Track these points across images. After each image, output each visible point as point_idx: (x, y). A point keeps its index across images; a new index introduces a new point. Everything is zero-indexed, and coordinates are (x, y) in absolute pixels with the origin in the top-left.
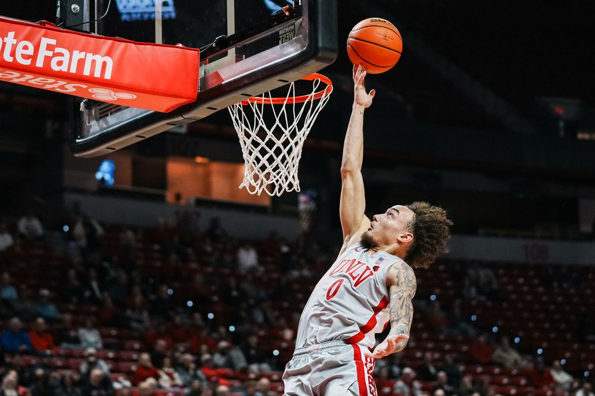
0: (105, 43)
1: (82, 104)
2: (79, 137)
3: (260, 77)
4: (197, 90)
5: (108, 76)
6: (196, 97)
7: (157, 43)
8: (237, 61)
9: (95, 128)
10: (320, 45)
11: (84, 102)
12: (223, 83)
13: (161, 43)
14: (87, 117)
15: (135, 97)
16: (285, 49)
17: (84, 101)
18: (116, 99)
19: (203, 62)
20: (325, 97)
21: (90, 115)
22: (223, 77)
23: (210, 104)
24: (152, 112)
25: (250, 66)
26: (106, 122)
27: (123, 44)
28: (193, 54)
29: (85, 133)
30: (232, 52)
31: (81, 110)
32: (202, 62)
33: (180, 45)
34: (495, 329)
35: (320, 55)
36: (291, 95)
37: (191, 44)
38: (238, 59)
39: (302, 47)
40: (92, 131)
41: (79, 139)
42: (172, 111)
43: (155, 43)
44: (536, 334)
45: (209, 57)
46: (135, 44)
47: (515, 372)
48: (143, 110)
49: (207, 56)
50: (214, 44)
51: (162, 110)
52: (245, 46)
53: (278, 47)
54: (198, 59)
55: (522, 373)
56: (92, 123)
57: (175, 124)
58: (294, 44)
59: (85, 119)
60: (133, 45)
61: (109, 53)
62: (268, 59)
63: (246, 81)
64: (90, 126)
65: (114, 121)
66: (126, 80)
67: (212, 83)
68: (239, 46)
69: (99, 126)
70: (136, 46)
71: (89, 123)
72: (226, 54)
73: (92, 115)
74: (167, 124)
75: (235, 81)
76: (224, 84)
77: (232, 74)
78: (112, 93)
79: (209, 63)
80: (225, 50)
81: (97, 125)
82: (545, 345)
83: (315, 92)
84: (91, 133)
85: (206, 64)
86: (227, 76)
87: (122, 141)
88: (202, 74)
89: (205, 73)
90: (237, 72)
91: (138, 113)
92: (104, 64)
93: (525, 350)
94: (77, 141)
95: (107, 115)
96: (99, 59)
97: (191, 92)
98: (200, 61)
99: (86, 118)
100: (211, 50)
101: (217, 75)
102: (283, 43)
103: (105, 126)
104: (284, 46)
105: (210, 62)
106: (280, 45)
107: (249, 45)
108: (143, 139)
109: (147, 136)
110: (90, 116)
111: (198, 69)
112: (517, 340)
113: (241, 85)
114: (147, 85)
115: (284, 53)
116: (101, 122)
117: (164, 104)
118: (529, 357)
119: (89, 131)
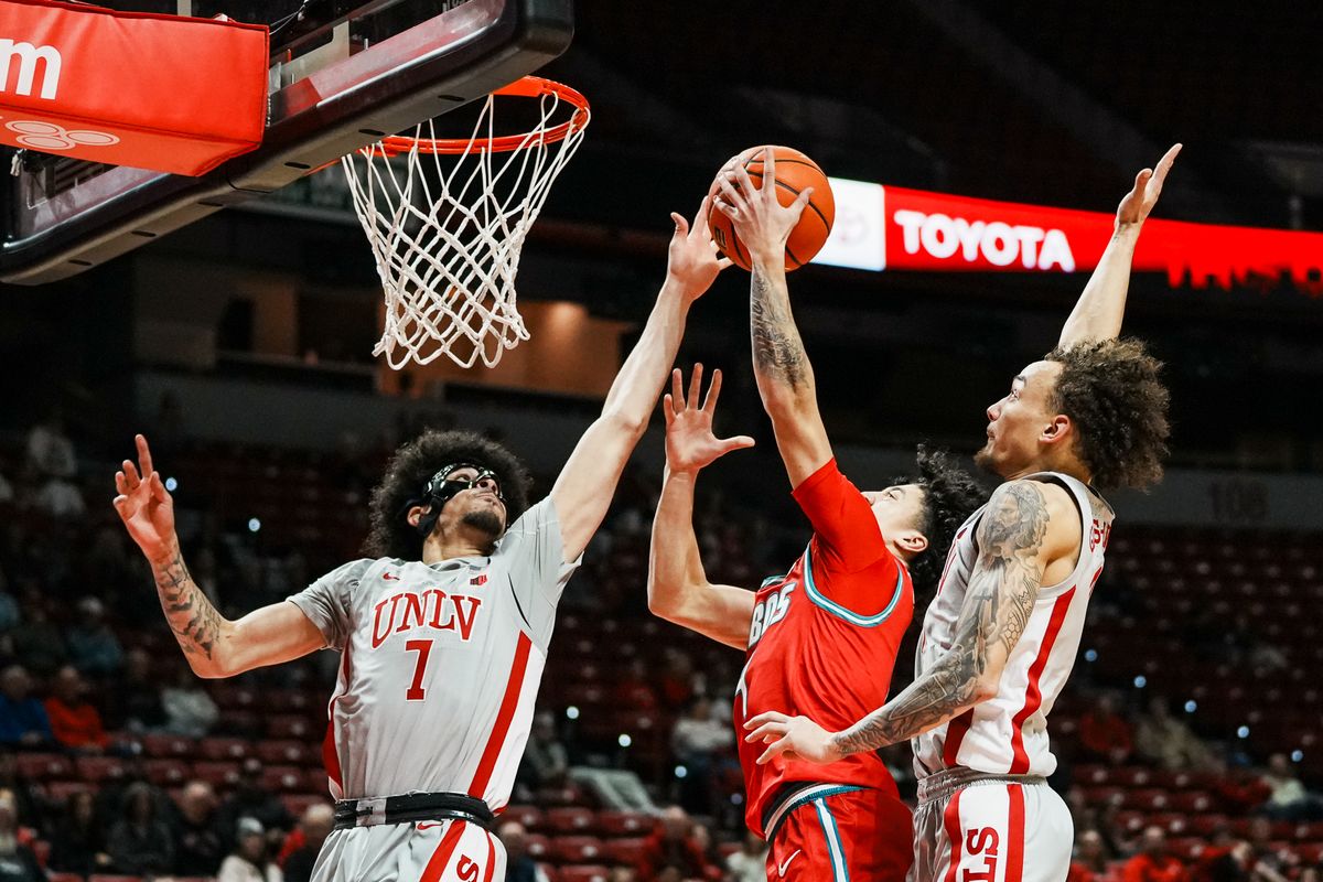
0: (43, 15)
1: (15, 159)
2: (10, 237)
3: (398, 90)
4: (264, 120)
5: (49, 91)
6: (260, 140)
7: (180, 13)
8: (353, 52)
9: (45, 214)
10: (530, 11)
11: (19, 156)
12: (319, 104)
13: (189, 15)
14: (28, 189)
15: (116, 140)
16: (455, 22)
17: (19, 152)
18: (72, 145)
19: (276, 57)
20: (573, 136)
21: (34, 183)
22: (320, 92)
23: (290, 156)
24: (166, 174)
25: (378, 64)
26: (69, 201)
27: (87, 18)
28: (254, 38)
29: (24, 228)
30: (341, 31)
31: (12, 172)
32: (273, 59)
33: (224, 18)
34: (1140, 681)
35: (530, 35)
36: (483, 133)
37: (254, 15)
38: (356, 48)
39: (492, 17)
40: (38, 221)
41: (10, 241)
42: (209, 173)
43: (176, 12)
44: (1236, 693)
45: (294, 44)
46: (116, 16)
47: (1182, 780)
48: (147, 172)
49: (285, 44)
50: (300, 15)
51: (187, 171)
52: (370, 18)
53: (439, 17)
54: (264, 51)
55: (1201, 783)
56: (38, 205)
57: (219, 202)
58: (475, 11)
59: (23, 195)
60: (109, 17)
61: (53, 39)
62: (417, 47)
63: (369, 100)
64: (35, 211)
65: (86, 197)
66: (93, 101)
67: (298, 106)
68: (357, 19)
69: (54, 210)
70: (118, 22)
71: (32, 203)
72: (328, 38)
73: (39, 184)
74: (201, 202)
75: (345, 99)
76: (322, 106)
77: (340, 83)
78: (62, 131)
79: (292, 59)
80: (325, 28)
81: (49, 208)
82: (1254, 716)
83: (547, 125)
84: (35, 229)
85: (285, 61)
86: (328, 87)
87: (103, 244)
88: (274, 82)
89: (283, 83)
90: (350, 80)
91: (137, 177)
92: (41, 64)
93: (1208, 727)
94: (6, 245)
95: (72, 185)
96: (29, 53)
97: (248, 128)
98: (271, 57)
99: (25, 191)
100: (295, 29)
101: (307, 85)
102: (452, 8)
103: (65, 209)
104: (451, 17)
105: (294, 57)
106: (445, 13)
107: (379, 14)
108: (150, 239)
109: (159, 233)
110: (36, 187)
111: (265, 74)
112: (1190, 706)
113: (357, 109)
114: (143, 113)
115: (453, 32)
116: (58, 200)
117: (190, 158)
118: (1220, 746)
119: (32, 223)
